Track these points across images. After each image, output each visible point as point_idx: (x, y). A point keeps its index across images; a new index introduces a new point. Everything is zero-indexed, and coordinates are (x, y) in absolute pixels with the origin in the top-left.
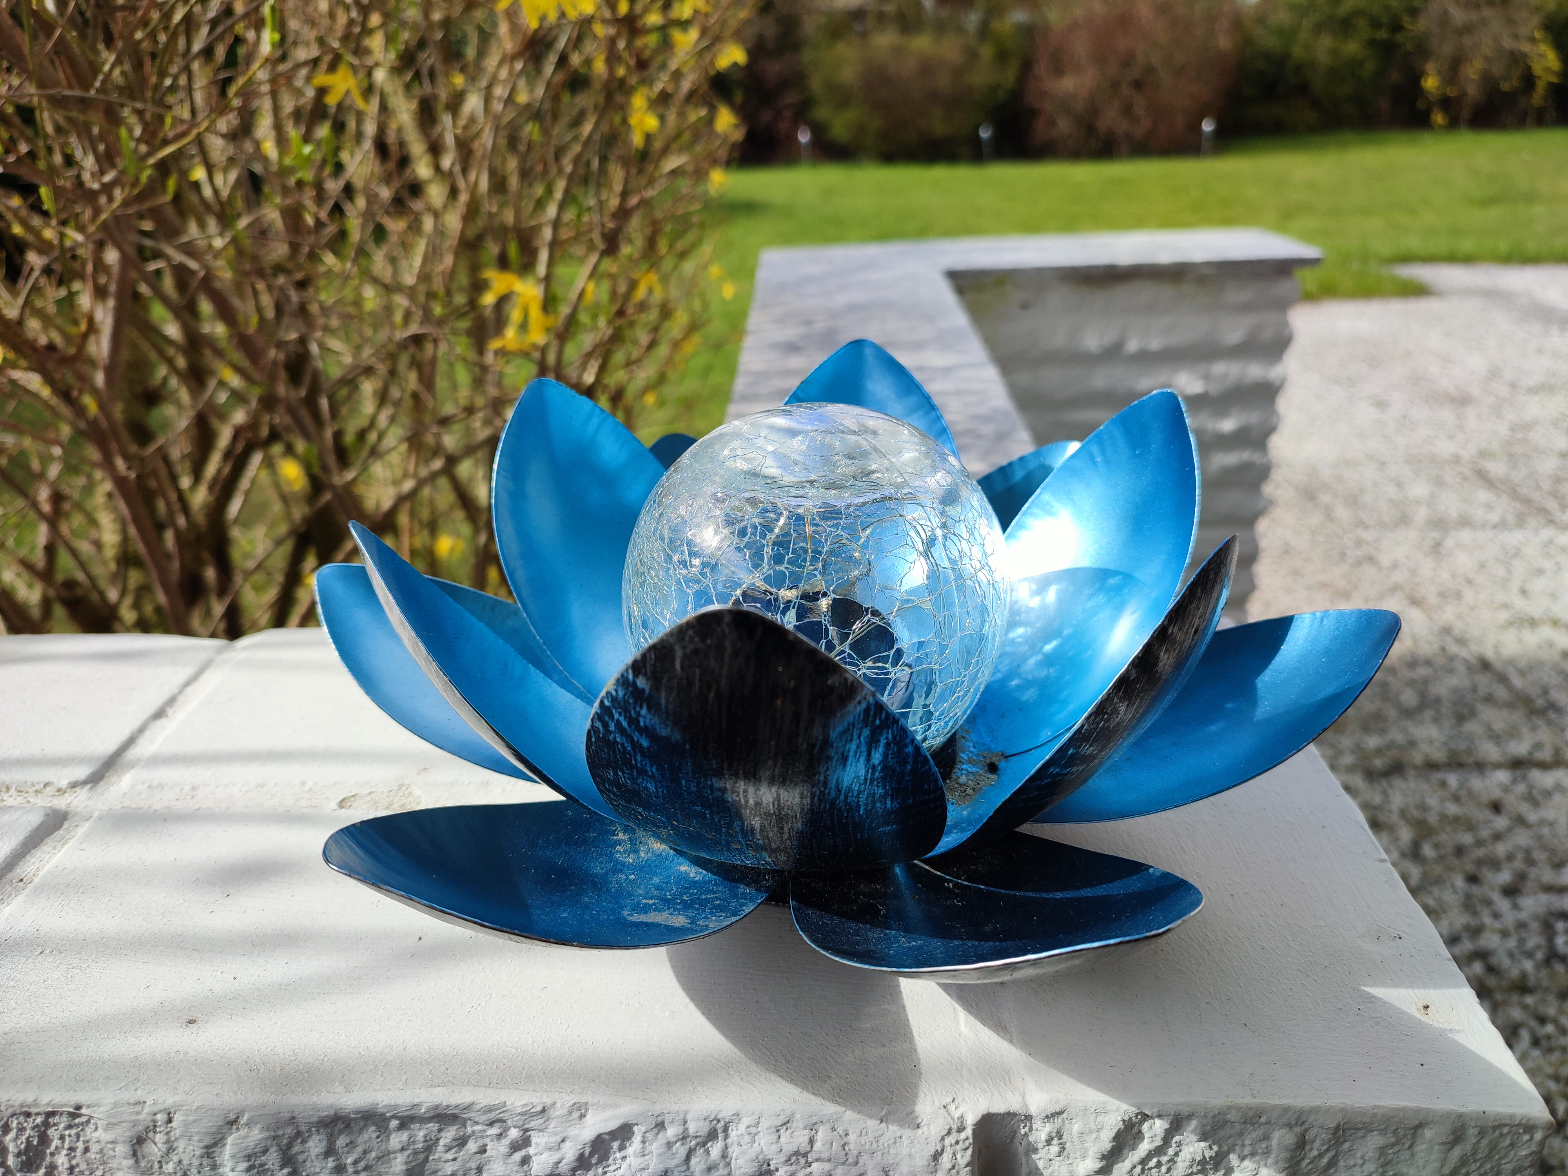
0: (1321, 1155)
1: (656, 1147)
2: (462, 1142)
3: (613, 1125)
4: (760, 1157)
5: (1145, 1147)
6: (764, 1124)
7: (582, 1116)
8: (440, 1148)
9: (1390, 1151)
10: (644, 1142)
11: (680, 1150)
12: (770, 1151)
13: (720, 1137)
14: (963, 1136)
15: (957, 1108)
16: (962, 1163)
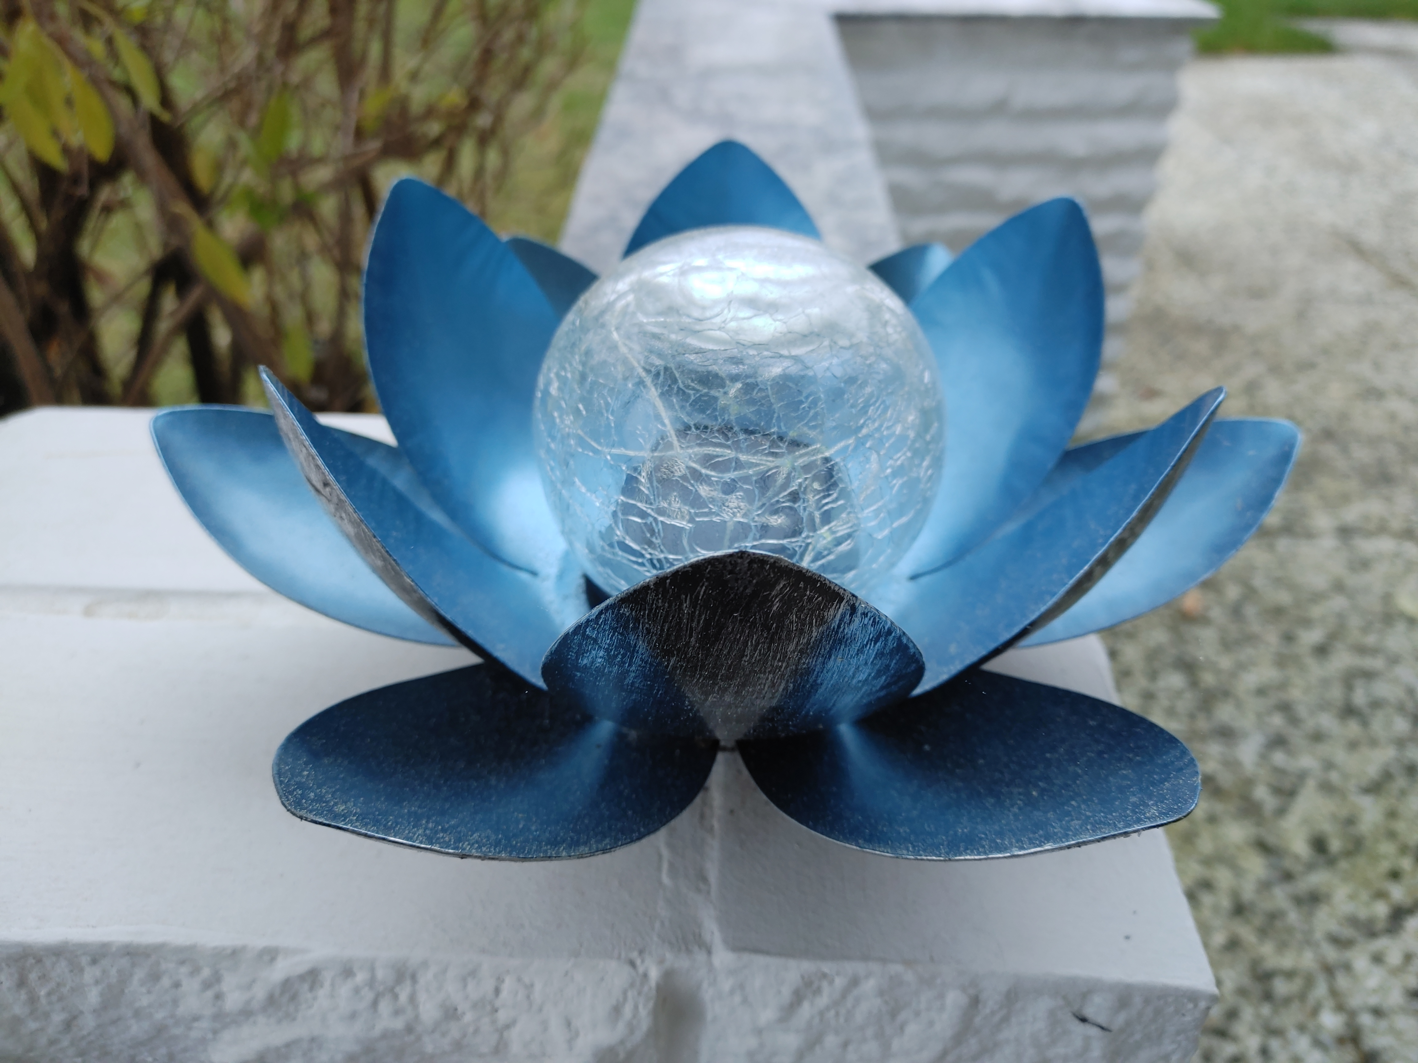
0: (993, 1013)
1: (345, 990)
3: (302, 969)
4: (447, 1002)
5: (823, 1000)
6: (451, 973)
7: (273, 959)
10: (333, 985)
11: (368, 995)
12: (457, 998)
13: (408, 982)
14: (646, 989)
15: (643, 961)
16: (644, 1012)
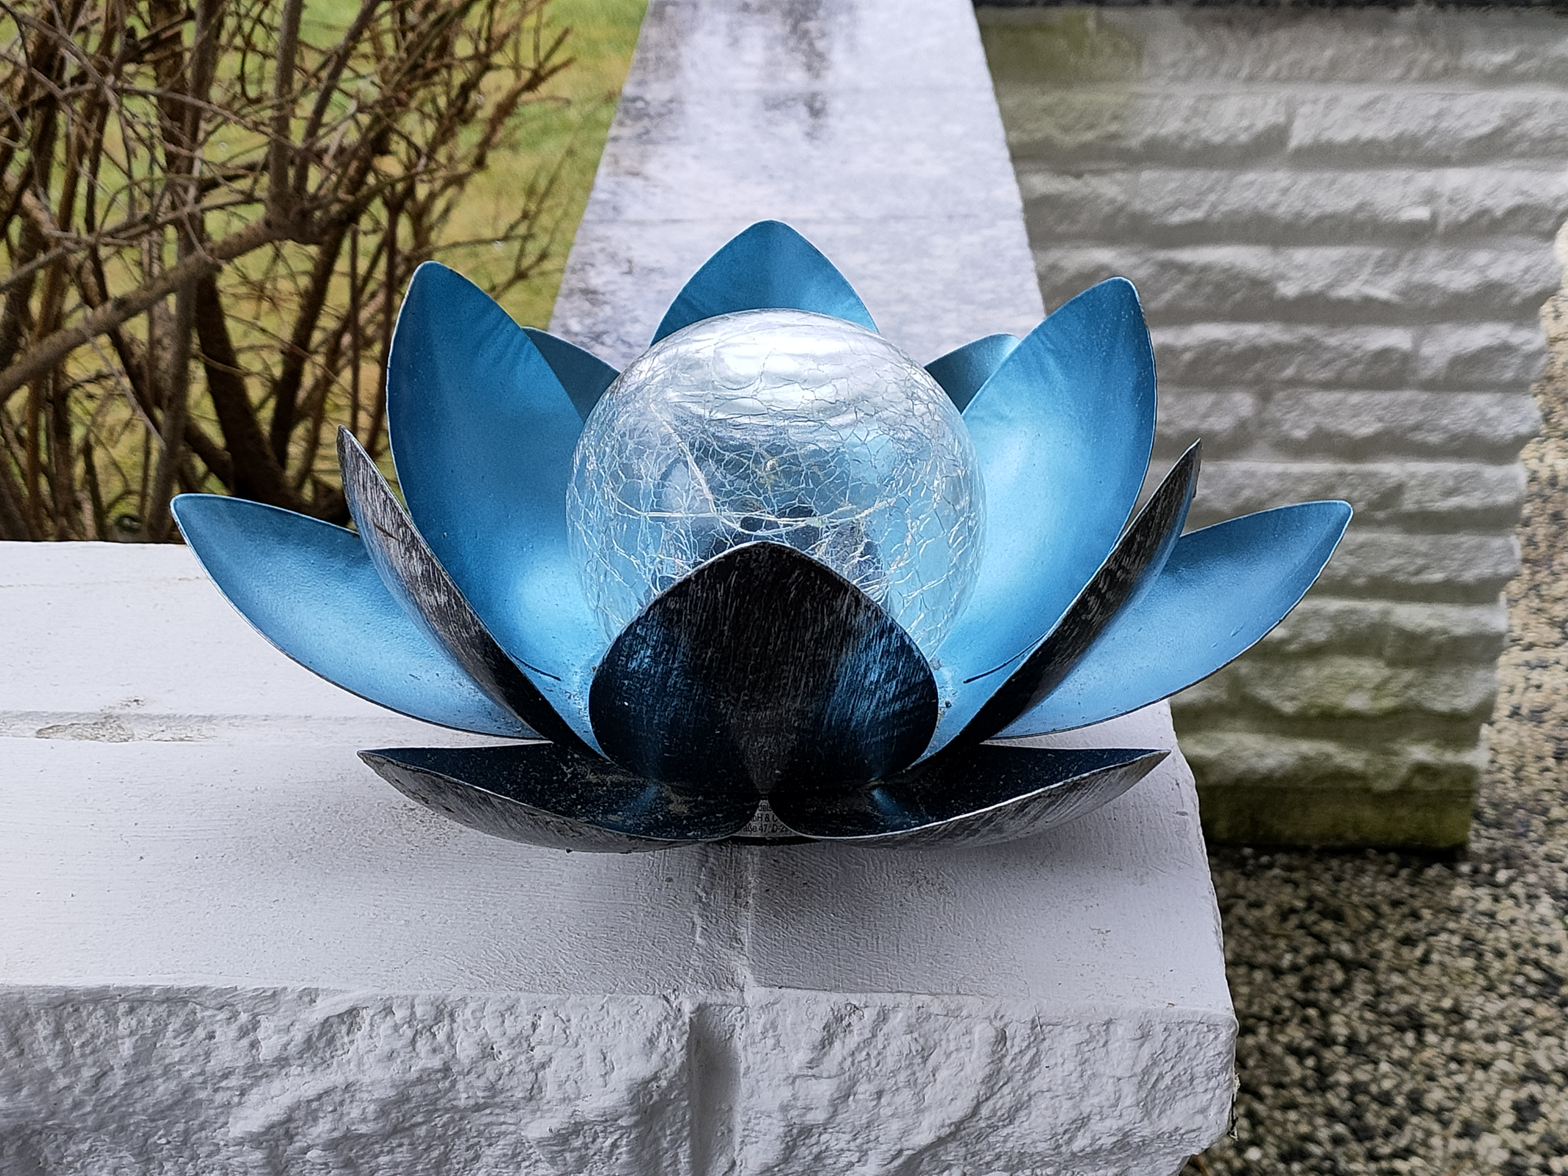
0: (1022, 1053)
1: (384, 1028)
2: (190, 1027)
3: (342, 1008)
4: (485, 1040)
5: (853, 1040)
6: (489, 1009)
7: (312, 1001)
8: (170, 1034)
9: (1086, 1049)
10: (371, 1025)
11: (407, 1034)
12: (494, 1035)
13: (447, 1021)
14: (680, 1023)
15: (676, 998)
16: (678, 1047)
